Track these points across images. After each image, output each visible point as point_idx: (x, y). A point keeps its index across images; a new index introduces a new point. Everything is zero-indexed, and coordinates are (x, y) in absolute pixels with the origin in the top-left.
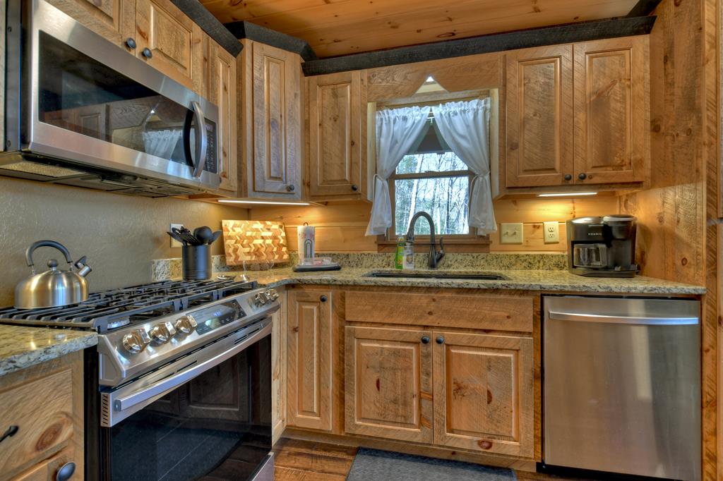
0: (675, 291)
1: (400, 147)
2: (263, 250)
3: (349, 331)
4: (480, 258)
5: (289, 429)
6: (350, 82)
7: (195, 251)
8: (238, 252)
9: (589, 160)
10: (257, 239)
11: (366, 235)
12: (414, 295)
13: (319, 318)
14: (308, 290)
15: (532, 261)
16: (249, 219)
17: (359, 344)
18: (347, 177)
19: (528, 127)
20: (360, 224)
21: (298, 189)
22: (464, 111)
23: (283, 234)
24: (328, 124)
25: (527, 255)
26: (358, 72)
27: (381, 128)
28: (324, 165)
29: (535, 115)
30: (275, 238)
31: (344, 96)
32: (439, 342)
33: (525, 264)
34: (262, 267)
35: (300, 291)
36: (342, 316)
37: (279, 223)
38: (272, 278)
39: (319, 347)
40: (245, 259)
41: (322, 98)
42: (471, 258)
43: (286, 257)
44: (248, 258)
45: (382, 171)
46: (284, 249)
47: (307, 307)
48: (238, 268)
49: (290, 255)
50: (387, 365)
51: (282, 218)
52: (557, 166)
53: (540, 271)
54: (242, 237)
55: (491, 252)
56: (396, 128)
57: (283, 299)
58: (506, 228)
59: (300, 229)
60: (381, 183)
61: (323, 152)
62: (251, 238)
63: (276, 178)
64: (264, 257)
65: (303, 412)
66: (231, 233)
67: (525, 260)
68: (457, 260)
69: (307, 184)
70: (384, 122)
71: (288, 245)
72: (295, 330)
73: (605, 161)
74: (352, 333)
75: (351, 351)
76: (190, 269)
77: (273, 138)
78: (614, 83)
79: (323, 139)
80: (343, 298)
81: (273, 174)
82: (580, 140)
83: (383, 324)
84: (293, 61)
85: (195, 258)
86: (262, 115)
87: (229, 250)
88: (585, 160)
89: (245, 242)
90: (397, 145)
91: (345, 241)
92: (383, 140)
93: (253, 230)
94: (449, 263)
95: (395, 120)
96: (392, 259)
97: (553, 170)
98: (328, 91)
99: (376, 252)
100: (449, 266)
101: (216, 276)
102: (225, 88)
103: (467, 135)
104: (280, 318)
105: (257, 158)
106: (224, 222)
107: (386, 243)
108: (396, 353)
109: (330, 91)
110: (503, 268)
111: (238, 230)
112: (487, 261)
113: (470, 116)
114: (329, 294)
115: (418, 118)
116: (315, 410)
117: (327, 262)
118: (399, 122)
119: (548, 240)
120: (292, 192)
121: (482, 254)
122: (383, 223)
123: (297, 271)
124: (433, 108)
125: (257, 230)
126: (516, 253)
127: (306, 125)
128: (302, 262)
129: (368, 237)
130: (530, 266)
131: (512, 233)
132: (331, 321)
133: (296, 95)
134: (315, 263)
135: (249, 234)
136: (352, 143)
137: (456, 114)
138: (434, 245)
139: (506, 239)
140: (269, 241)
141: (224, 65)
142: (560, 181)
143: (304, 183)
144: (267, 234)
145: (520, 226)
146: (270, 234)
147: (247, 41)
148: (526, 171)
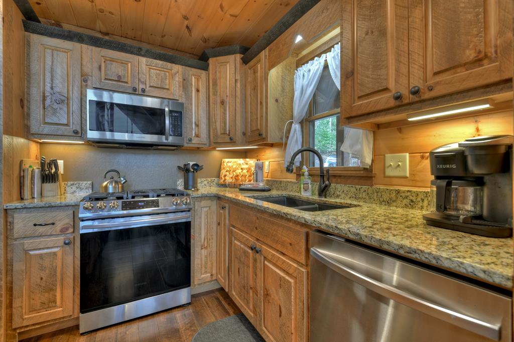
2: (240, 176)
4: (362, 190)
6: (260, 60)
8: (226, 177)
9: (429, 66)
10: (238, 169)
12: (251, 212)
15: (414, 199)
18: (259, 127)
21: (239, 140)
24: (252, 93)
25: (408, 191)
28: (251, 120)
31: (257, 72)
33: (406, 201)
36: (230, 221)
37: (254, 160)
40: (229, 181)
42: (355, 191)
44: (231, 180)
48: (224, 185)
54: (231, 168)
55: (373, 186)
57: (213, 203)
58: (390, 158)
62: (236, 169)
64: (240, 180)
66: (225, 166)
67: (406, 197)
68: (343, 191)
70: (298, 78)
72: (218, 224)
74: (232, 232)
75: (232, 243)
82: (417, 44)
87: (222, 176)
88: (423, 67)
89: (232, 171)
93: (238, 164)
94: (338, 193)
95: (304, 74)
97: (386, 90)
99: (295, 180)
100: (338, 196)
102: (198, 91)
104: (209, 215)
106: (224, 160)
108: (245, 252)
110: (383, 203)
111: (230, 165)
112: (368, 194)
114: (227, 205)
118: (306, 75)
120: (233, 141)
121: (364, 187)
124: (327, 54)
125: (240, 164)
126: (397, 188)
130: (411, 204)
131: (396, 166)
132: (227, 223)
133: (237, 80)
135: (234, 166)
136: (261, 103)
138: (322, 176)
139: (389, 172)
140: (245, 171)
141: (196, 78)
142: (393, 103)
143: (244, 134)
144: (245, 166)
145: (405, 156)
146: (247, 166)
147: (210, 59)
148: (360, 97)
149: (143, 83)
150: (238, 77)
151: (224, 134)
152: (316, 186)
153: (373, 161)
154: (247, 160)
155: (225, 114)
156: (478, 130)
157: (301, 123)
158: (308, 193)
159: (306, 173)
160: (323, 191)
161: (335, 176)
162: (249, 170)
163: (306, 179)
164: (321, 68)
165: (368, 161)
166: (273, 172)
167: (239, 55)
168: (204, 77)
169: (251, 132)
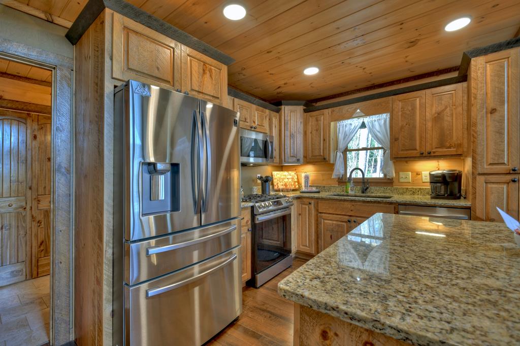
0: (456, 205)
1: (348, 137)
2: (288, 184)
3: (320, 216)
4: (387, 189)
5: (298, 252)
6: (323, 114)
7: (266, 184)
8: (278, 185)
9: (434, 144)
11: (332, 177)
12: (346, 203)
13: (309, 210)
14: (304, 200)
15: (414, 191)
16: (282, 171)
17: (324, 222)
18: (322, 154)
19: (403, 130)
20: (329, 172)
21: (302, 160)
22: (380, 119)
23: (296, 177)
24: (314, 132)
25: (412, 188)
26: (327, 110)
27: (339, 129)
28: (312, 149)
29: (406, 124)
30: (292, 179)
31: (320, 121)
32: (355, 222)
33: (411, 192)
34: (288, 191)
35: (301, 200)
36: (317, 210)
37: (295, 172)
38: (291, 195)
39: (309, 221)
40: (281, 187)
41: (312, 122)
42: (383, 189)
43: (297, 186)
44: (282, 187)
45: (339, 149)
46: (297, 183)
47: (303, 206)
48: (279, 190)
49: (299, 186)
50: (335, 230)
51: (296, 170)
52: (418, 148)
53: (419, 196)
54: (280, 178)
55: (394, 187)
56: (346, 129)
57: (295, 202)
58: (402, 174)
59: (303, 175)
60: (339, 154)
61: (312, 144)
62: (284, 179)
63: (292, 156)
64: (288, 187)
65: (303, 246)
66: (276, 177)
67: (411, 191)
68: (376, 190)
69: (305, 157)
70: (341, 126)
71: (298, 182)
72: (300, 214)
73: (442, 145)
74: (321, 217)
75: (321, 223)
76: (264, 191)
77: (292, 141)
78: (446, 107)
79: (312, 139)
80: (318, 203)
81: (292, 155)
82: (429, 136)
83: (334, 214)
84: (300, 109)
85: (265, 187)
86: (288, 133)
87: (275, 184)
88: (431, 144)
89: (281, 180)
90: (347, 137)
91: (323, 180)
92: (340, 135)
93: (284, 175)
94: (372, 191)
95: (346, 125)
96: (345, 188)
97: (415, 149)
98: (314, 119)
99: (337, 186)
100: (372, 193)
101: (272, 193)
102: (275, 127)
103: (380, 131)
104: (294, 209)
105: (286, 150)
106: (273, 173)
107: (343, 181)
108: (338, 225)
109: (315, 119)
111: (279, 176)
112: (391, 190)
113: (383, 122)
114: (313, 202)
115: (357, 124)
116: (308, 245)
117: (314, 189)
118: (348, 126)
119: (424, 181)
120: (299, 161)
121: (389, 188)
122: (339, 172)
123: (301, 192)
124: (364, 119)
125: (285, 175)
126: (407, 187)
127: (305, 133)
128: (304, 189)
129: (333, 179)
130: (414, 193)
131: (405, 177)
132: (313, 212)
133: (301, 122)
134: (309, 189)
135: (282, 177)
136: (324, 140)
137: (375, 121)
138: (364, 183)
139: (402, 180)
140: (290, 180)
141: (275, 118)
142: (418, 155)
144: (289, 177)
145: (409, 174)
146: (291, 177)
147: (283, 107)
148: (402, 150)
149: (254, 122)
154: (290, 172)
155: (294, 144)
156: (439, 165)
157: (343, 152)
167: (302, 106)
168: (278, 117)
169: (312, 156)
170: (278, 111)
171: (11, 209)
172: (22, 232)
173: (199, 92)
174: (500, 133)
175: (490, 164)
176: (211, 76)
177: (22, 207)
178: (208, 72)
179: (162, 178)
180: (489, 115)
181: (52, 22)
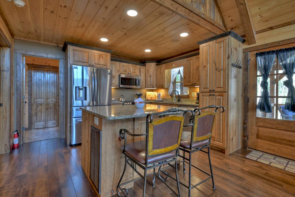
2: (152, 97)
8: (148, 98)
19: (187, 74)
24: (159, 74)
28: (159, 82)
31: (162, 69)
37: (157, 92)
41: (159, 70)
42: (186, 100)
43: (157, 99)
44: (150, 99)
45: (171, 82)
52: (191, 81)
55: (190, 99)
58: (192, 93)
60: (171, 84)
62: (151, 95)
64: (152, 99)
66: (147, 94)
70: (172, 71)
90: (174, 76)
95: (174, 71)
97: (191, 82)
99: (171, 98)
102: (143, 72)
106: (147, 92)
109: (160, 68)
111: (149, 94)
117: (161, 100)
120: (153, 87)
126: (194, 99)
131: (193, 95)
136: (163, 78)
138: (178, 97)
141: (143, 69)
143: (156, 85)
144: (154, 94)
145: (195, 93)
147: (147, 64)
148: (187, 82)
149: (130, 71)
150: (155, 69)
151: (151, 85)
152: (177, 99)
153: (189, 94)
154: (154, 92)
155: (151, 79)
157: (173, 83)
158: (175, 101)
159: (174, 96)
160: (179, 101)
161: (181, 97)
162: (155, 95)
163: (174, 98)
164: (178, 71)
165: (188, 94)
166: (163, 96)
167: (155, 63)
168: (144, 68)
169: (159, 85)
170: (145, 65)
171: (52, 102)
172: (56, 110)
173: (98, 64)
174: (207, 75)
175: (204, 88)
176: (103, 58)
177: (55, 102)
178: (101, 57)
179: (81, 91)
180: (204, 68)
181: (58, 46)
